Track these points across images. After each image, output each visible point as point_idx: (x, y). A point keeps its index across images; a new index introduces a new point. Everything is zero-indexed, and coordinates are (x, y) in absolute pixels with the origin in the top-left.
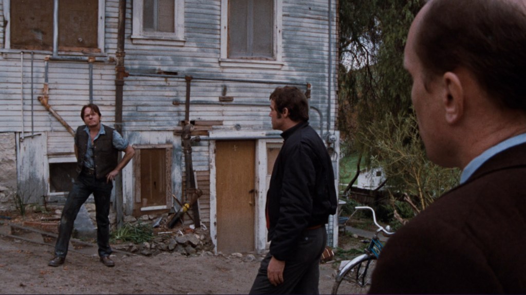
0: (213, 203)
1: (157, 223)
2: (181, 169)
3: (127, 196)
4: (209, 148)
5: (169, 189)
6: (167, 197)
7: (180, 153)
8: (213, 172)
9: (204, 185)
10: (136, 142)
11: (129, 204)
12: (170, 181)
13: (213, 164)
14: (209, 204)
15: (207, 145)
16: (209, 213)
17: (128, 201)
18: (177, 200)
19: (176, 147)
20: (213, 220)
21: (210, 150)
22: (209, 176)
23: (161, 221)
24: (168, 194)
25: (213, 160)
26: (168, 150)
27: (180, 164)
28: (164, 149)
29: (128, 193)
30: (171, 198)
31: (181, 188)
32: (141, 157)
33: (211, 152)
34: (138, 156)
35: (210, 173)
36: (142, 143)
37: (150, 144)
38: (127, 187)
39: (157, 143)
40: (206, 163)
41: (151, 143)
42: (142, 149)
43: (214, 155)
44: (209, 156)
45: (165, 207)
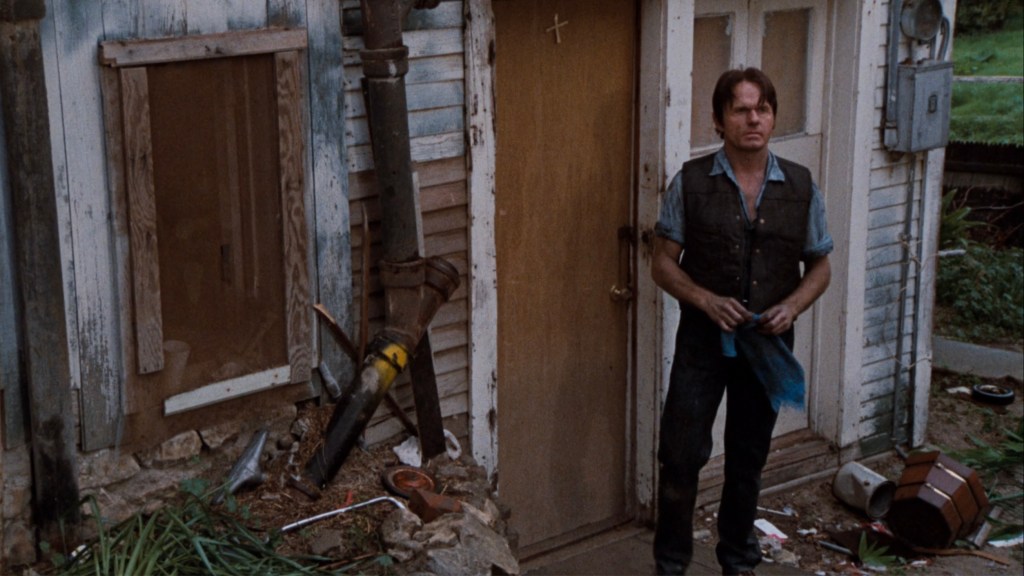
0: (485, 317)
1: (250, 468)
2: (344, 159)
3: (84, 345)
4: (464, 41)
5: (296, 278)
6: (290, 319)
7: (336, 73)
8: (484, 159)
9: (448, 233)
10: (111, 26)
11: (97, 389)
12: (303, 232)
13: (483, 119)
14: (466, 325)
15: (457, 20)
16: (468, 369)
17: (94, 372)
18: (334, 329)
19: (320, 43)
20: (483, 400)
21: (472, 51)
22: (466, 185)
23: (264, 452)
24: (297, 302)
25: (485, 101)
26: (286, 64)
27: (337, 136)
28: (266, 60)
29: (92, 324)
30: (308, 323)
31: (346, 261)
32: (152, 113)
33: (475, 61)
34: (139, 107)
35: (469, 169)
36: (147, 30)
37: (184, 33)
38: (81, 291)
39: (223, 28)
40: (456, 114)
41: (193, 23)
42: (152, 67)
43: (487, 73)
44: (464, 80)
45: (282, 375)
